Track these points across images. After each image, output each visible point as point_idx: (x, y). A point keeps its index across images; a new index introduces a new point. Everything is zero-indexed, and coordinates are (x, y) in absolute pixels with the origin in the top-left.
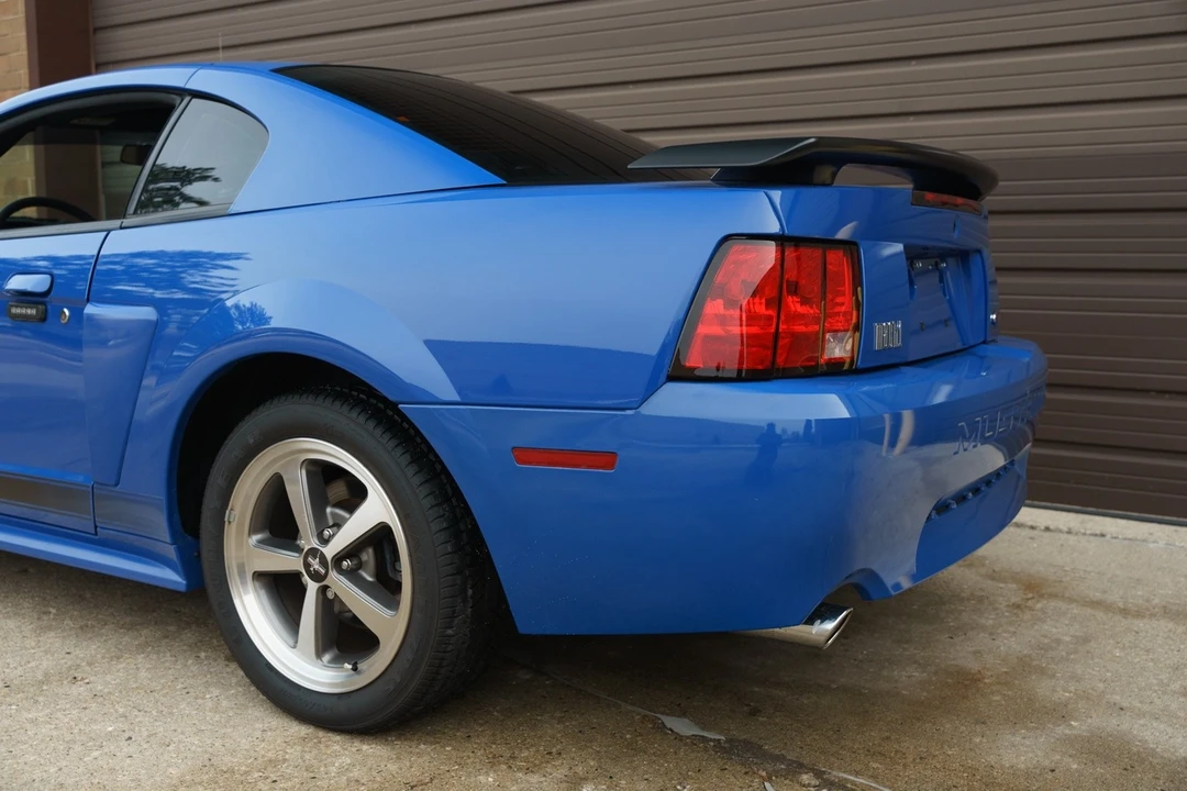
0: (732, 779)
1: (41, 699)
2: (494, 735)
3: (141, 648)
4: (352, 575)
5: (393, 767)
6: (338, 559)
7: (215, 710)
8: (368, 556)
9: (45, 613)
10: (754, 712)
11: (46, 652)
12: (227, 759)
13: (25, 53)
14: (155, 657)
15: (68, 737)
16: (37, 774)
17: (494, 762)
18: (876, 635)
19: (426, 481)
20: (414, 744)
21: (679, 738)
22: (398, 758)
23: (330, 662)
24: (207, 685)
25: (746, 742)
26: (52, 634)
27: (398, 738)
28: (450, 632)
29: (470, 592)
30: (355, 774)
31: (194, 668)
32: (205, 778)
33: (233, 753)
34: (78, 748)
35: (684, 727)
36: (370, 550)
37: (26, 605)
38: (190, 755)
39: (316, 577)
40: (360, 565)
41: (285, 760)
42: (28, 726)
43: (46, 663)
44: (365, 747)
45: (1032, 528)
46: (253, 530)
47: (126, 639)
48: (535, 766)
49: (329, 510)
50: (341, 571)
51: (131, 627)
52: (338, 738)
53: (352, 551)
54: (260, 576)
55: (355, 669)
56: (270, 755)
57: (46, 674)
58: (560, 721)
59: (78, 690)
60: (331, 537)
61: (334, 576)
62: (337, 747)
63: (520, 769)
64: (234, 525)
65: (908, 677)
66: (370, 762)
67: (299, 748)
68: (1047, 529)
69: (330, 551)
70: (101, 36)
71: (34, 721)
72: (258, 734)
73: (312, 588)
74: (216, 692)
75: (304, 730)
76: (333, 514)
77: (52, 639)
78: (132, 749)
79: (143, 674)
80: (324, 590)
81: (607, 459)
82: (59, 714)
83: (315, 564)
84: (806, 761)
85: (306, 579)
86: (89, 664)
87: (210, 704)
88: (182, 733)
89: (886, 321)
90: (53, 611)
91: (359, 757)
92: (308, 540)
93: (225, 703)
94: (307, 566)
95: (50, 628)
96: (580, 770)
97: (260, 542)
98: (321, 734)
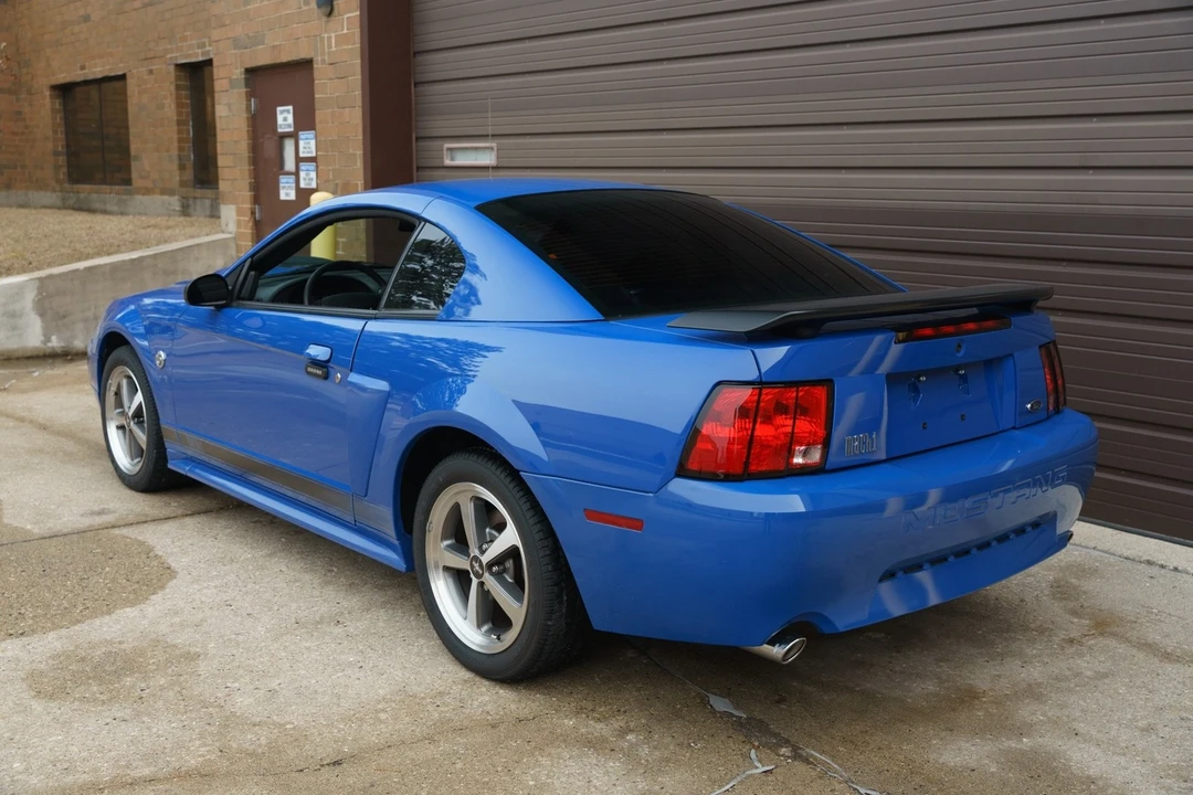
0: (732, 744)
1: (315, 634)
2: (588, 694)
3: (384, 605)
4: (499, 576)
5: (513, 706)
6: (490, 565)
7: (418, 655)
8: (509, 564)
9: (329, 571)
10: (781, 700)
11: (324, 601)
12: (415, 688)
13: (360, 77)
14: (391, 612)
15: (326, 661)
16: (305, 683)
17: (579, 711)
18: (925, 652)
19: (539, 522)
20: (533, 693)
21: (713, 711)
22: (520, 701)
23: (486, 632)
24: (418, 636)
25: (761, 721)
26: (331, 587)
27: (525, 688)
28: (549, 623)
29: (565, 598)
30: (489, 708)
31: (413, 623)
32: (398, 698)
33: (419, 684)
34: (330, 669)
35: (720, 704)
36: (511, 561)
37: (319, 563)
38: (393, 682)
39: (478, 576)
40: (505, 570)
41: (449, 693)
42: (304, 651)
43: (324, 609)
44: (501, 691)
45: (1162, 567)
46: (444, 538)
47: (377, 596)
48: (605, 717)
49: (488, 530)
50: (492, 574)
51: (381, 588)
52: (487, 683)
53: (499, 561)
54: (447, 569)
55: (499, 638)
56: (441, 689)
57: (322, 617)
58: (638, 690)
59: (338, 630)
60: (486, 549)
61: (487, 575)
62: (484, 689)
63: (593, 718)
64: (432, 533)
65: (923, 689)
66: (501, 702)
67: (460, 687)
68: (1176, 569)
69: (485, 559)
70: (420, 58)
71: (307, 648)
72: (439, 674)
73: (475, 581)
74: (422, 641)
75: (468, 675)
76: (490, 534)
77: (330, 592)
78: (361, 675)
79: (381, 624)
80: (481, 584)
81: (637, 524)
82: (324, 646)
83: (476, 565)
84: (793, 740)
85: (472, 575)
86: (349, 613)
87: (416, 650)
88: (393, 667)
89: (858, 434)
90: (335, 570)
91: (495, 697)
92: (474, 551)
93: (425, 651)
94: (472, 566)
95: (330, 583)
96: (632, 725)
97: (448, 546)
98: (477, 679)
